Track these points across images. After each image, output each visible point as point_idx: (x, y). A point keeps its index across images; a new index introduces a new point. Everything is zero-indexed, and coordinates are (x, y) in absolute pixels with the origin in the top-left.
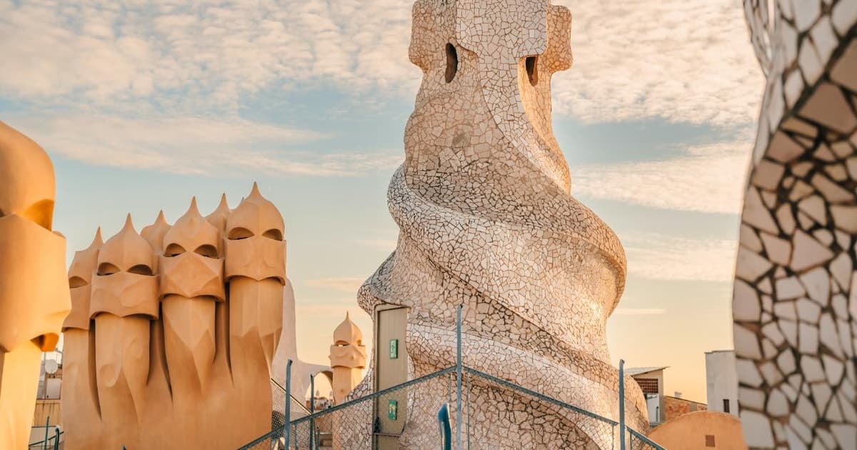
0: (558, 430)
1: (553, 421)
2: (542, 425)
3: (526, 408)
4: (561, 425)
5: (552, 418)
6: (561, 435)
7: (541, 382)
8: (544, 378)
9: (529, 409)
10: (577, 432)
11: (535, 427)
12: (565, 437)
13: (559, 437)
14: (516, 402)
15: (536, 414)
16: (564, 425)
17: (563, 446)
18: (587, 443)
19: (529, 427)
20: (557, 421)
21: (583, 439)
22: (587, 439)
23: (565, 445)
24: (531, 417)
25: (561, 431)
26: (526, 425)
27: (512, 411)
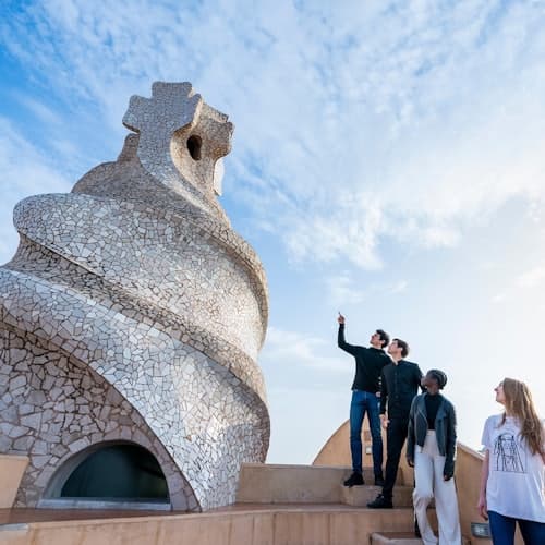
0: (67, 373)
1: (59, 360)
2: (42, 365)
3: (25, 344)
4: (71, 366)
5: (57, 356)
6: (72, 379)
7: (38, 306)
8: (42, 303)
9: (28, 346)
10: (91, 375)
11: (33, 367)
12: (77, 382)
13: (69, 382)
14: (13, 336)
15: (36, 351)
16: (74, 366)
17: (74, 395)
18: (106, 391)
19: (26, 368)
20: (64, 360)
21: (101, 386)
22: (106, 386)
23: (77, 393)
24: (30, 355)
25: (71, 375)
26: (24, 367)
27: (8, 349)
